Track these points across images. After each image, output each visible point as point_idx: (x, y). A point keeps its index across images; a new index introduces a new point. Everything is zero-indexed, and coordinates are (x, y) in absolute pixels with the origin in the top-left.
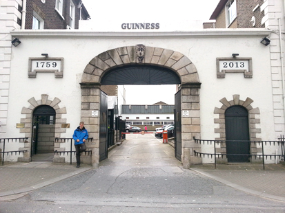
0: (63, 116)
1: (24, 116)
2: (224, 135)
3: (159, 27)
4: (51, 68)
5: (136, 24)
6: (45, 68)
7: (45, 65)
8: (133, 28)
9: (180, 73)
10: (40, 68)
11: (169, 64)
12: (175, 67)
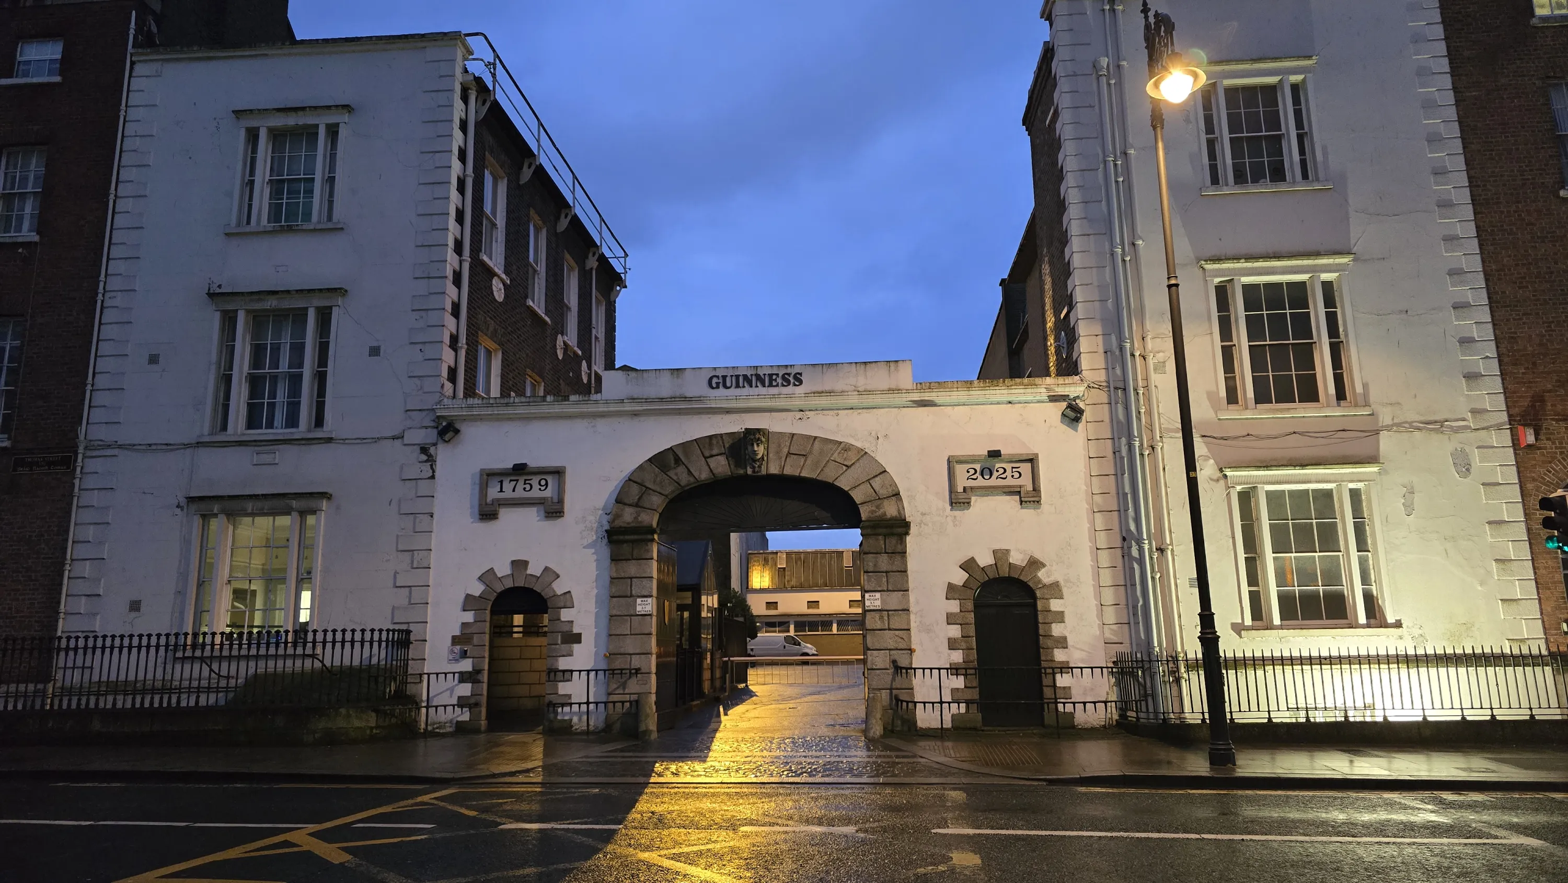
0: (565, 615)
1: (469, 617)
2: (974, 655)
3: (801, 382)
4: (536, 493)
5: (745, 377)
6: (520, 493)
7: (520, 485)
8: (738, 386)
9: (858, 496)
10: (508, 493)
11: (828, 475)
12: (844, 483)
